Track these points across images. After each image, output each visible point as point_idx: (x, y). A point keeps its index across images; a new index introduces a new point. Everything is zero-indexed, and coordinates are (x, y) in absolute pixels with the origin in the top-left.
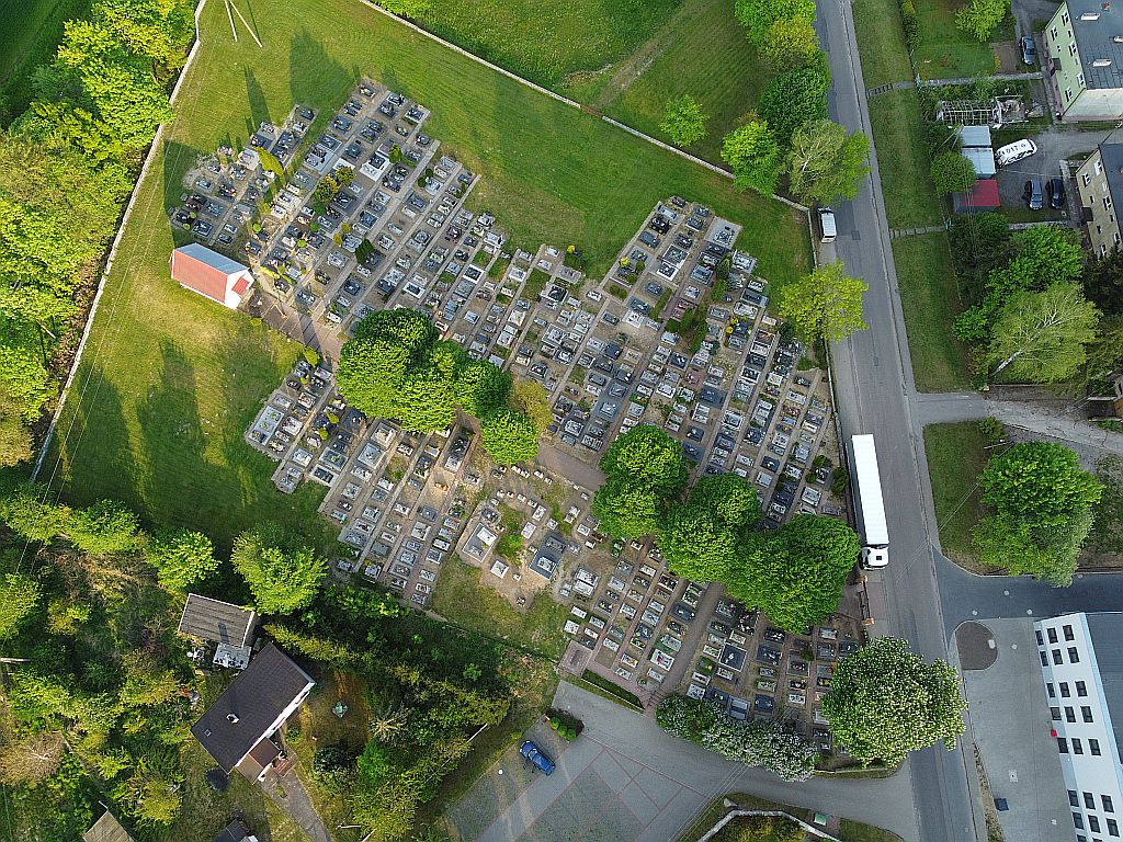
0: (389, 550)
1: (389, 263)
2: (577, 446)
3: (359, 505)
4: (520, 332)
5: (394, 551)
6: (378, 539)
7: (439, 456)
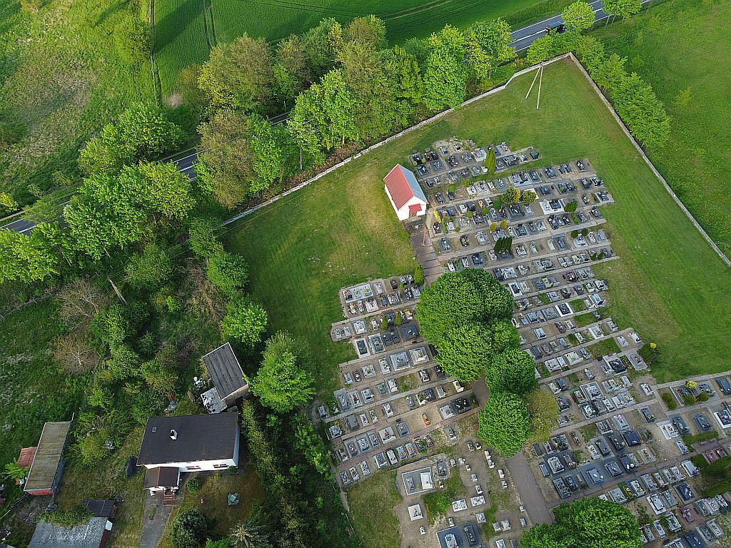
0: (357, 428)
1: (513, 263)
2: (547, 480)
3: (366, 383)
4: (567, 368)
5: (359, 432)
6: (357, 415)
7: (442, 398)
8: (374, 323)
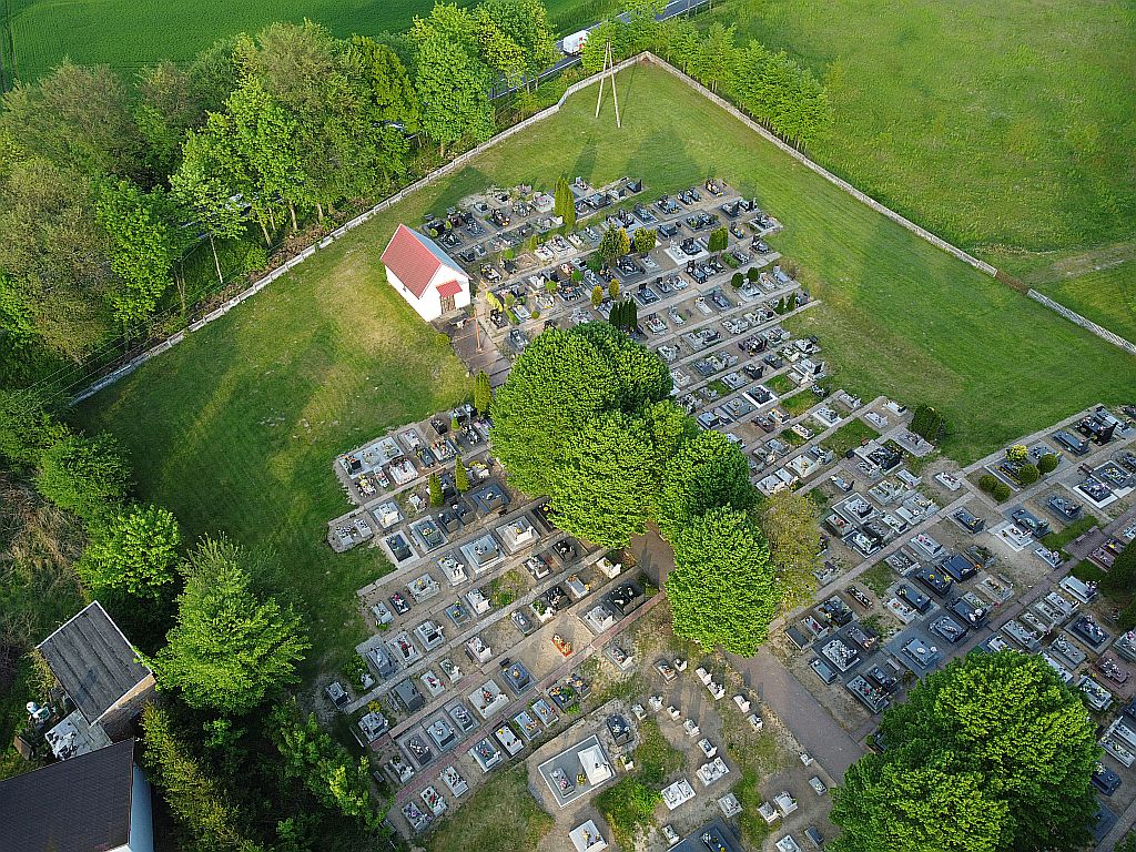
2: (835, 688)
3: (421, 612)
4: (799, 485)
5: (427, 710)
6: (416, 678)
7: (583, 598)
8: (414, 500)
